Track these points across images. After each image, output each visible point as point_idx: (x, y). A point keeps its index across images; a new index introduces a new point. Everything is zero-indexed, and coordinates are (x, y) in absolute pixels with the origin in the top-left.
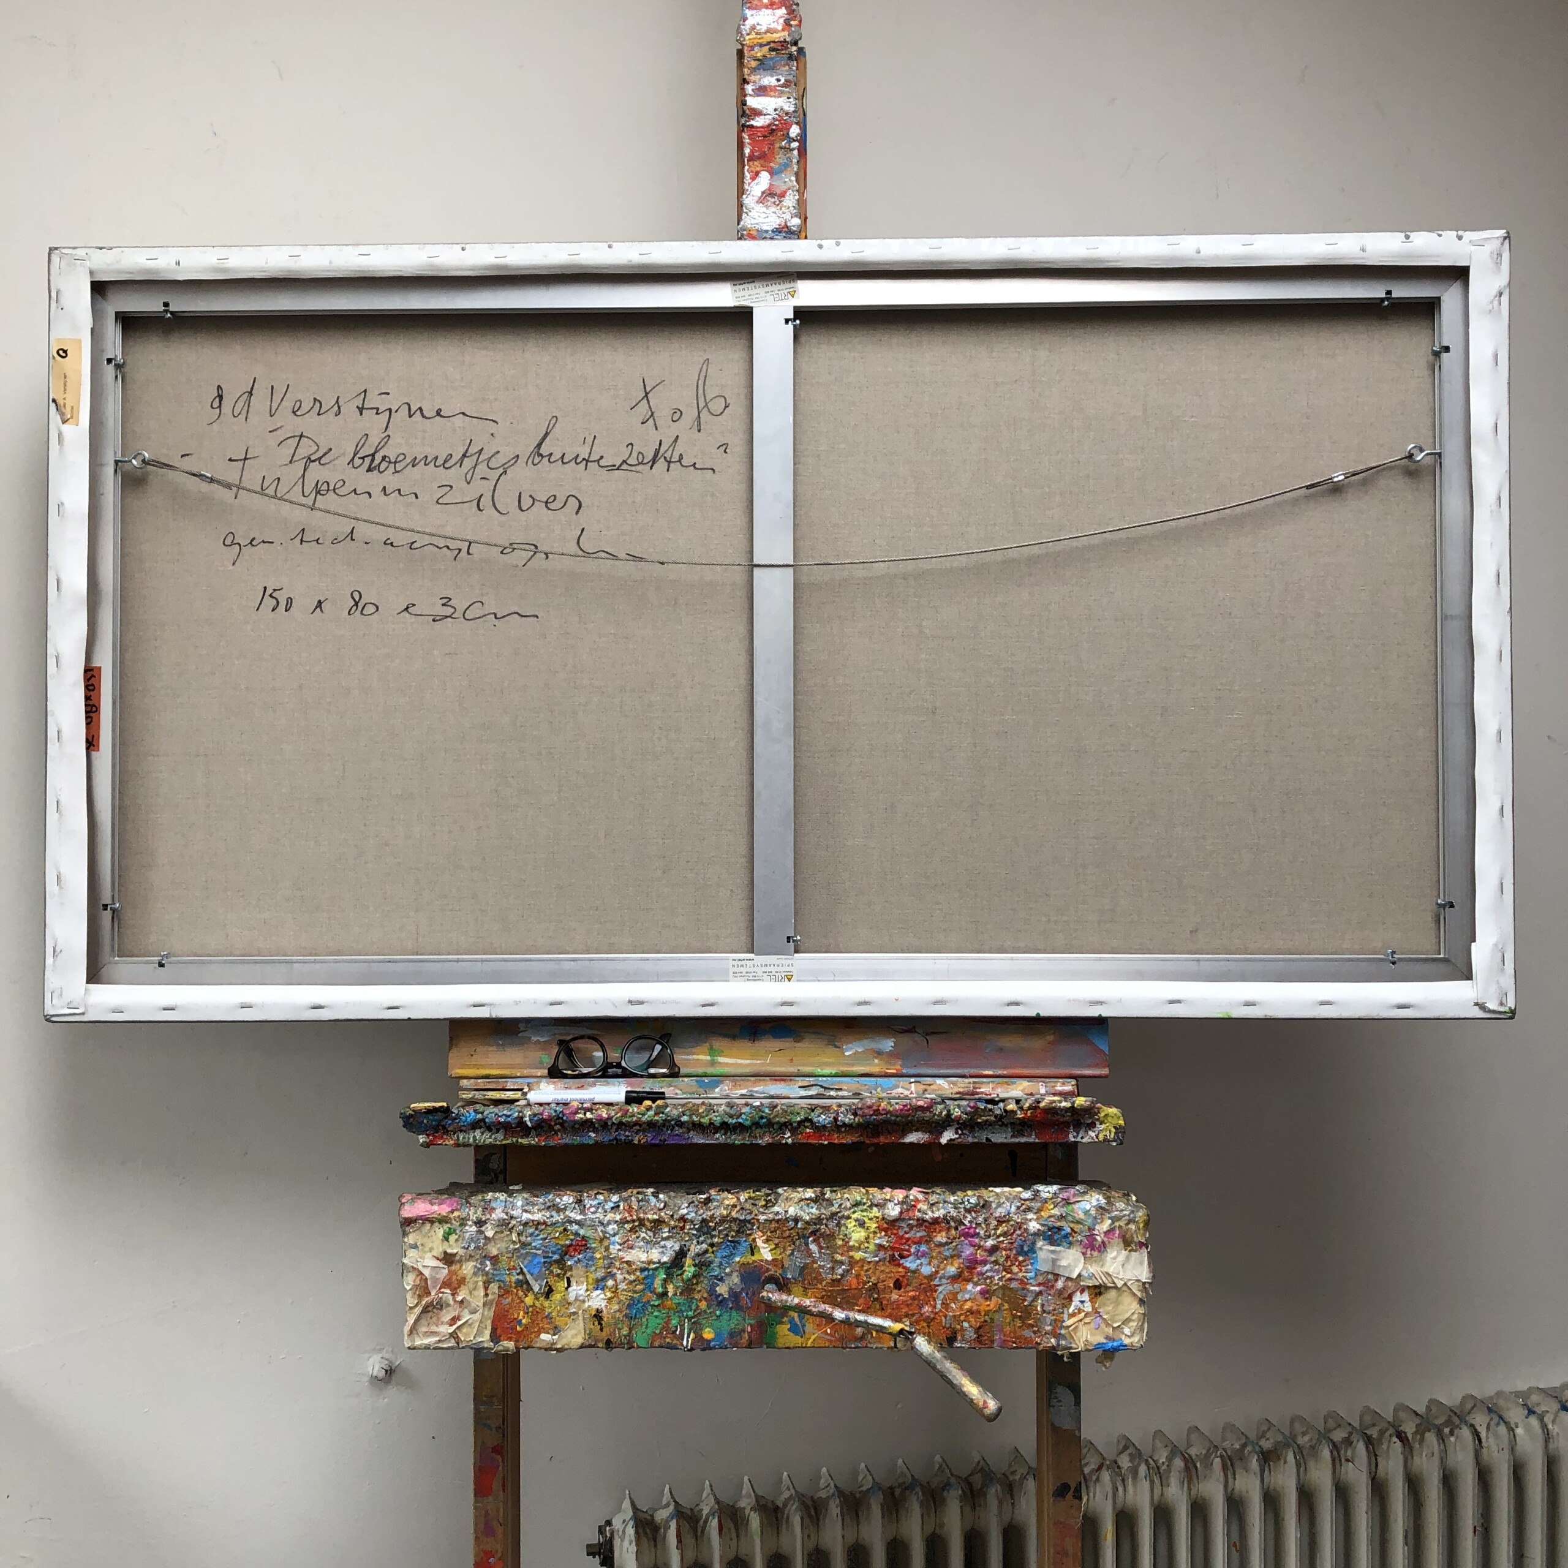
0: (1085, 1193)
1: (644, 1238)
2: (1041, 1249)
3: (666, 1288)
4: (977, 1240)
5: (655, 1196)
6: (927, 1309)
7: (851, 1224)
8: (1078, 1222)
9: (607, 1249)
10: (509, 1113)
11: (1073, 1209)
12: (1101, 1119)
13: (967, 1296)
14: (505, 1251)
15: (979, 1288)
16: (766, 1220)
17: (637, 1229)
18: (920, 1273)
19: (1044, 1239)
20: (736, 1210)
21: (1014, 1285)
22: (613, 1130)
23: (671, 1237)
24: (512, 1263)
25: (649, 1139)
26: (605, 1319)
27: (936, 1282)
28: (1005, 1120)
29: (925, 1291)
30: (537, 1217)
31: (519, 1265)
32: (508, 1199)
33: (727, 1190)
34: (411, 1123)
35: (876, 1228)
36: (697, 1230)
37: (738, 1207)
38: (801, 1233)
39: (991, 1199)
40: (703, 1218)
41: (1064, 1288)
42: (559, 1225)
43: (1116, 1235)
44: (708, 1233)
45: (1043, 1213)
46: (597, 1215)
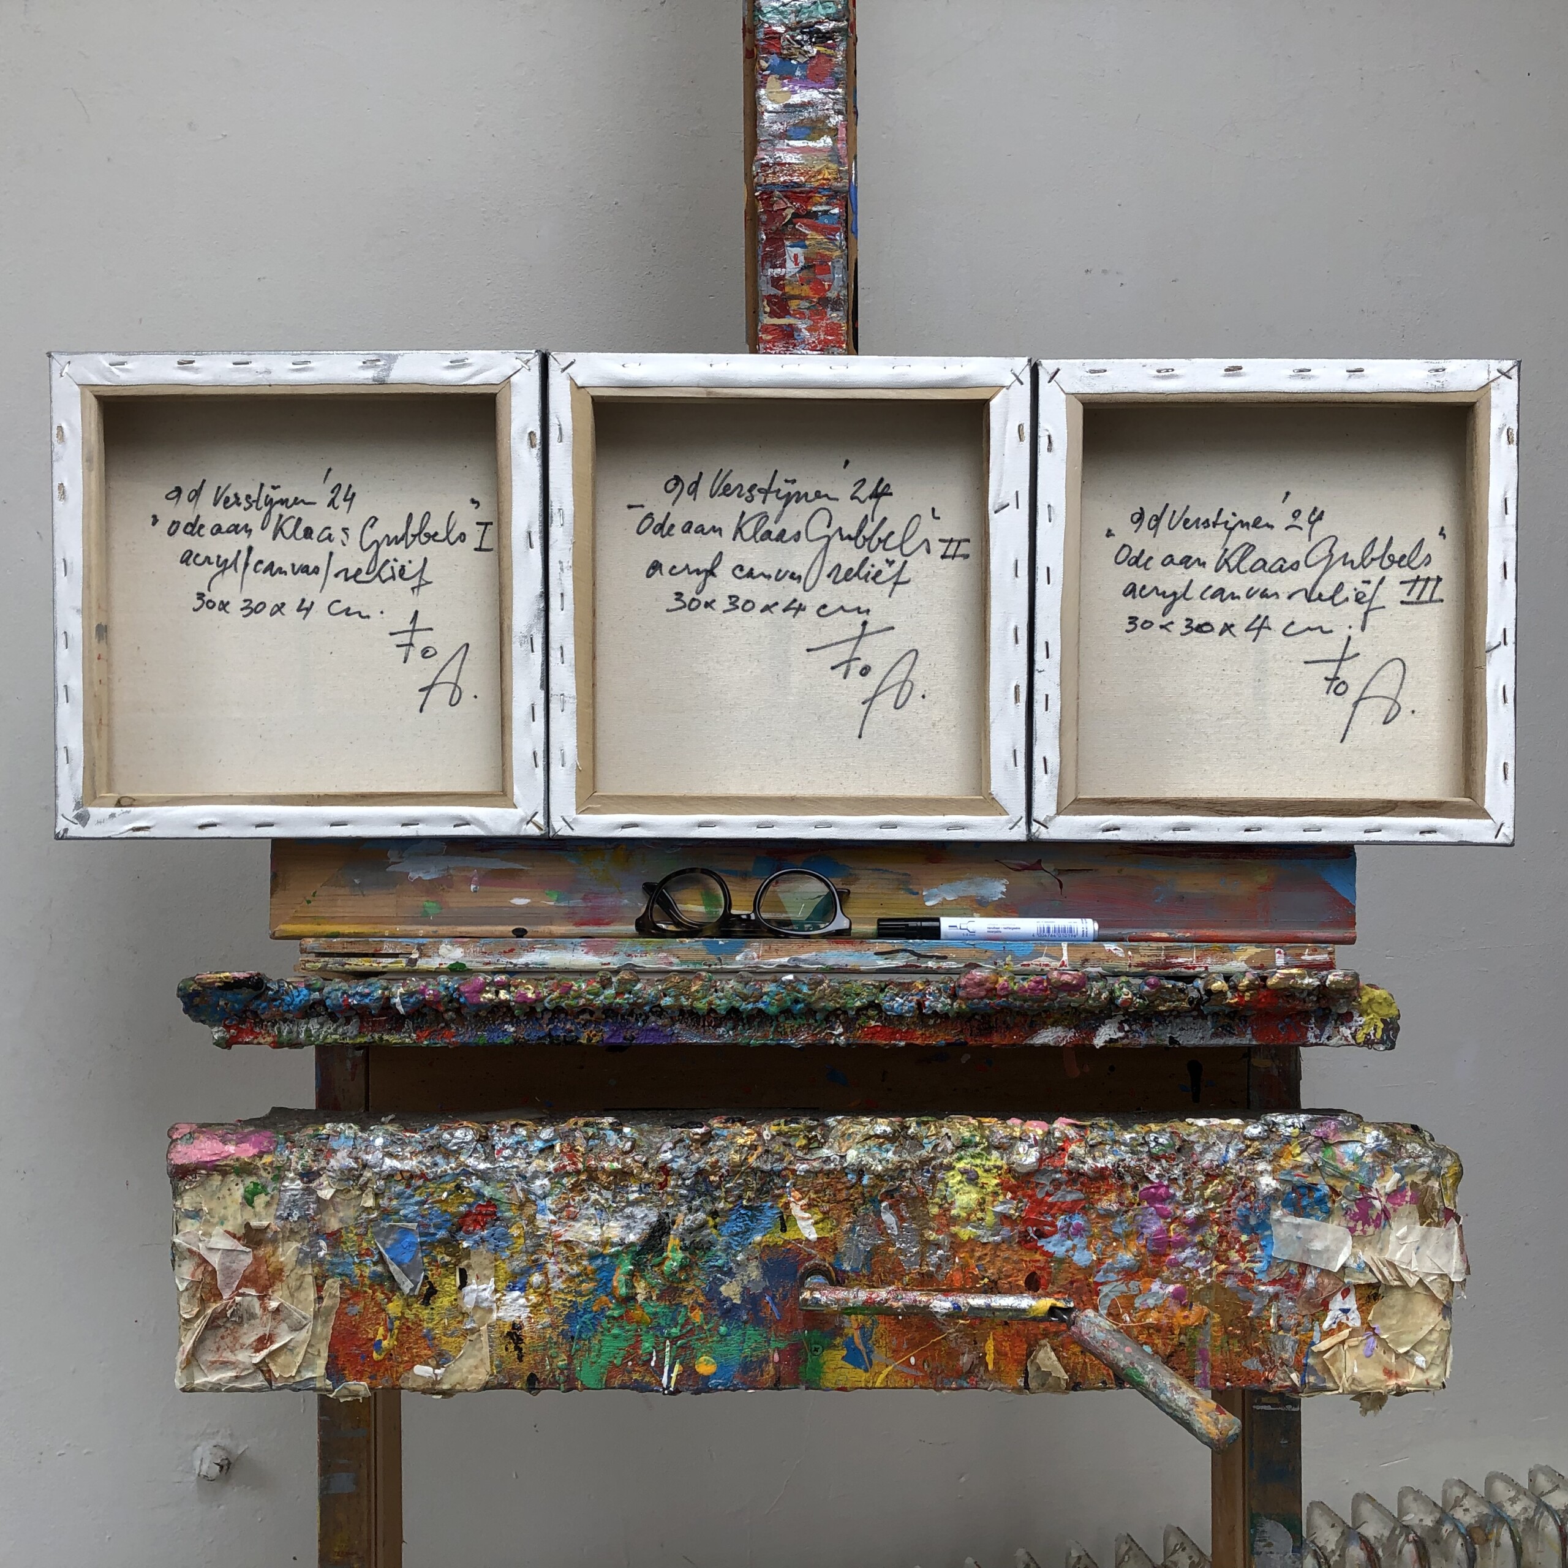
0: (1352, 1127)
1: (596, 1202)
2: (1278, 1221)
3: (634, 1287)
4: (1170, 1208)
5: (615, 1130)
7: (954, 1179)
8: (1343, 1176)
9: (531, 1220)
10: (367, 991)
11: (1335, 1153)
12: (1362, 1007)
13: (1151, 1302)
14: (351, 1222)
15: (1171, 1288)
16: (807, 1171)
17: (585, 1186)
18: (1071, 1263)
19: (1284, 1207)
20: (756, 1153)
21: (1229, 1283)
22: (544, 1021)
23: (643, 1200)
24: (365, 1245)
25: (606, 1036)
26: (527, 1341)
27: (1099, 1278)
28: (1208, 1005)
29: (1079, 1292)
30: (410, 1165)
31: (377, 1248)
32: (360, 1134)
33: (740, 1121)
34: (197, 1006)
35: (997, 1185)
36: (689, 1188)
37: (760, 1150)
38: (867, 1195)
39: (1192, 1138)
40: (699, 1168)
41: (1317, 1288)
42: (447, 1178)
43: (1407, 1199)
44: (707, 1193)
45: (1282, 1162)
46: (516, 1163)
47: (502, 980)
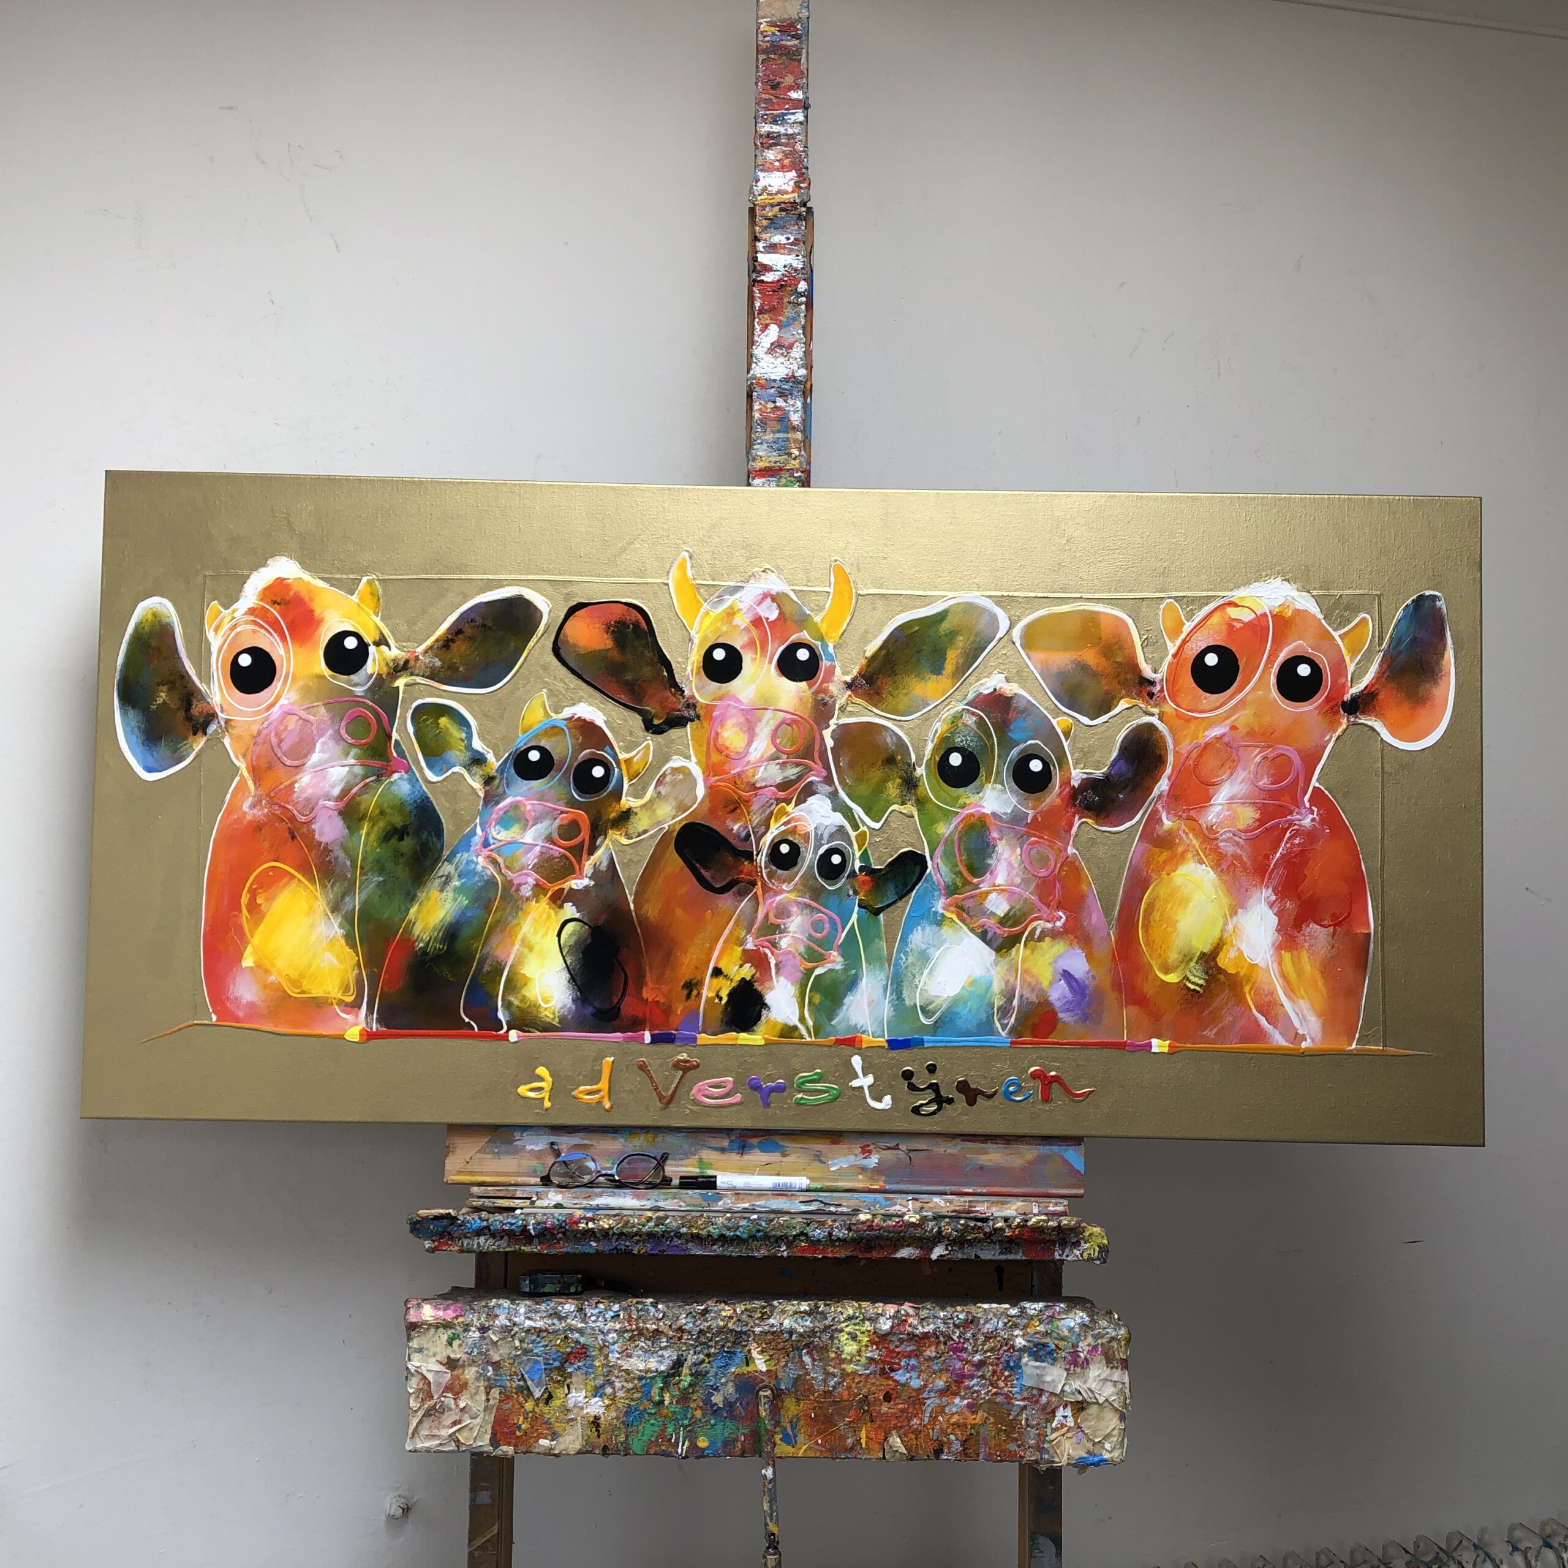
0: (1069, 1310)
1: (642, 1347)
2: (1026, 1364)
3: (663, 1396)
4: (965, 1355)
5: (654, 1306)
6: (915, 1421)
7: (843, 1337)
8: (1063, 1339)
9: (606, 1357)
10: (513, 1221)
11: (1058, 1326)
12: (1086, 1238)
13: (954, 1410)
14: (506, 1357)
15: (966, 1402)
16: (761, 1332)
17: (636, 1338)
18: (909, 1387)
19: (1029, 1355)
20: (732, 1321)
21: (999, 1399)
22: (613, 1240)
23: (669, 1347)
24: (513, 1369)
25: (648, 1250)
26: (603, 1426)
27: (925, 1395)
28: (993, 1237)
29: (914, 1403)
30: (539, 1324)
31: (521, 1371)
32: (511, 1306)
33: (724, 1302)
34: (418, 1229)
35: (868, 1341)
36: (696, 1340)
37: (735, 1319)
38: (795, 1346)
39: (979, 1315)
40: (700, 1329)
41: (1048, 1403)
42: (560, 1332)
43: (1099, 1353)
44: (705, 1343)
45: (1028, 1330)
46: (598, 1324)
47: (589, 1215)
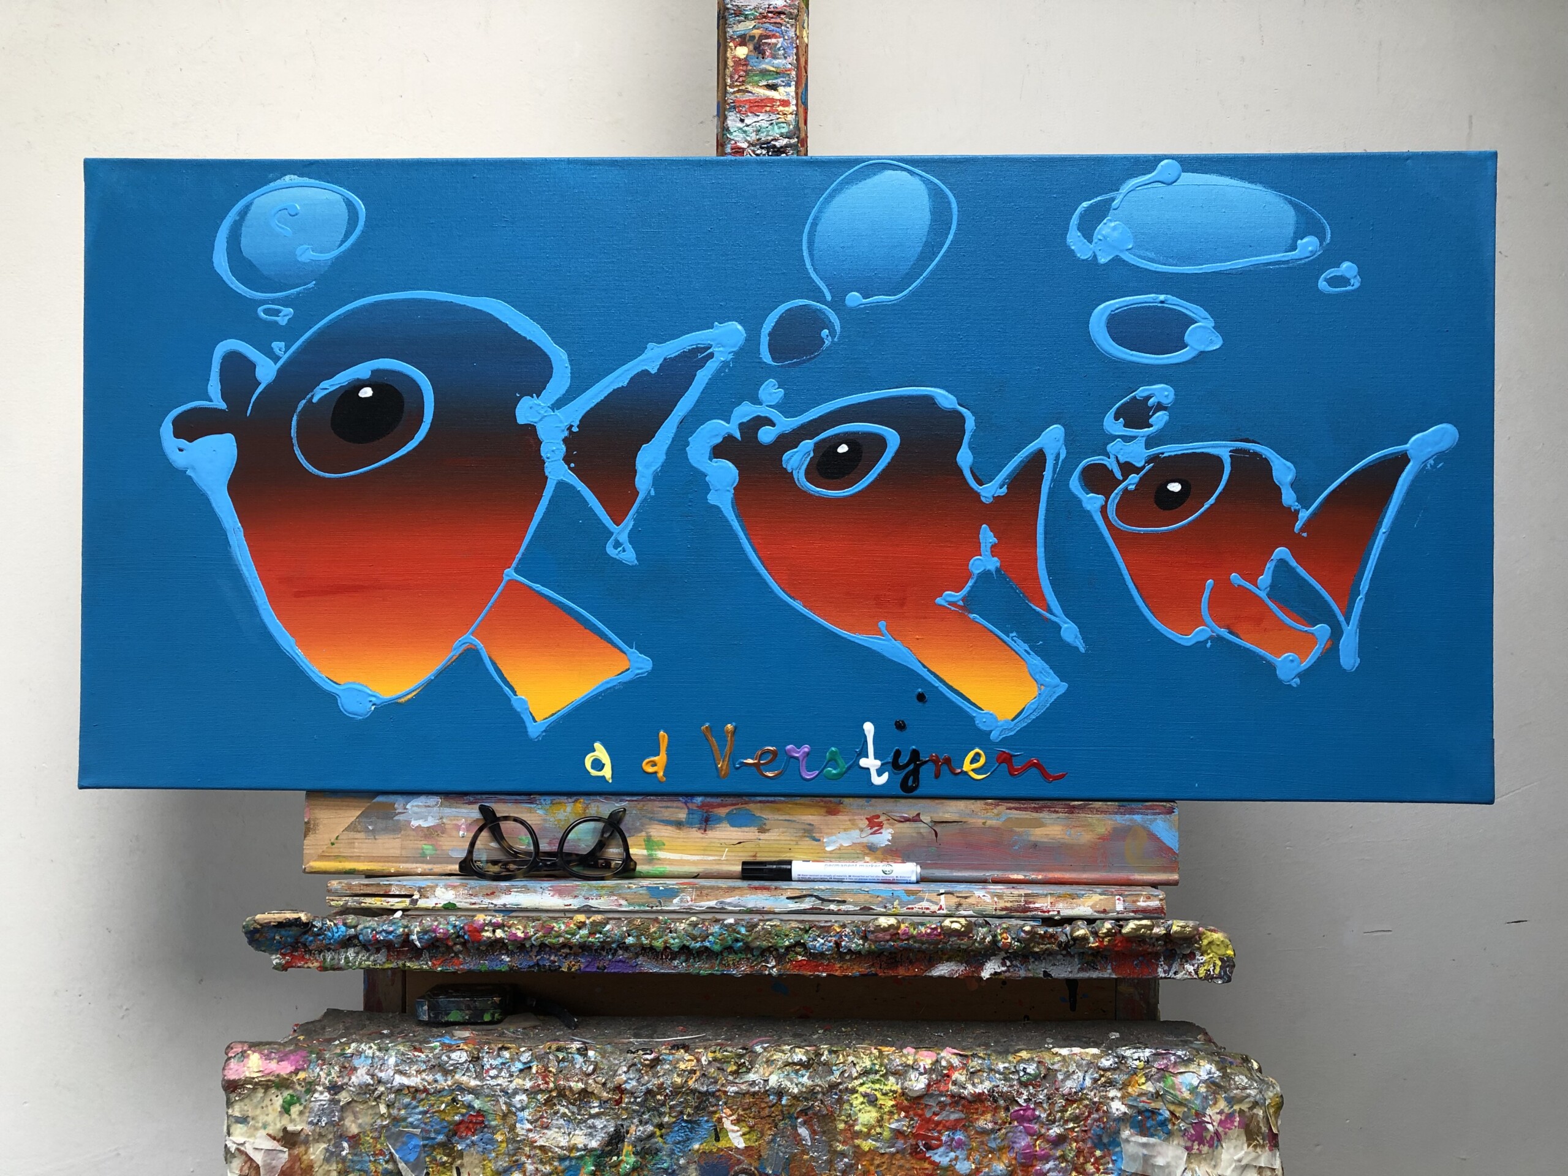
0: (1190, 1061)
1: (564, 1115)
2: (1127, 1141)
4: (1036, 1127)
5: (581, 1055)
7: (857, 1101)
8: (1181, 1103)
9: (513, 1128)
10: (391, 929)
11: (1174, 1083)
12: (1204, 948)
14: (368, 1128)
16: (736, 1093)
17: (555, 1101)
18: (954, 1170)
19: (1132, 1127)
20: (695, 1077)
22: (533, 954)
23: (603, 1114)
25: (582, 966)
28: (1073, 948)
30: (414, 1081)
31: (389, 1149)
32: (378, 1053)
33: (684, 1048)
34: (257, 940)
35: (893, 1106)
36: (640, 1105)
37: (698, 1074)
38: (785, 1112)
39: (1056, 1067)
40: (648, 1088)
42: (445, 1093)
43: (1236, 1124)
44: (655, 1109)
45: (1130, 1090)
46: (500, 1081)
47: (499, 919)
